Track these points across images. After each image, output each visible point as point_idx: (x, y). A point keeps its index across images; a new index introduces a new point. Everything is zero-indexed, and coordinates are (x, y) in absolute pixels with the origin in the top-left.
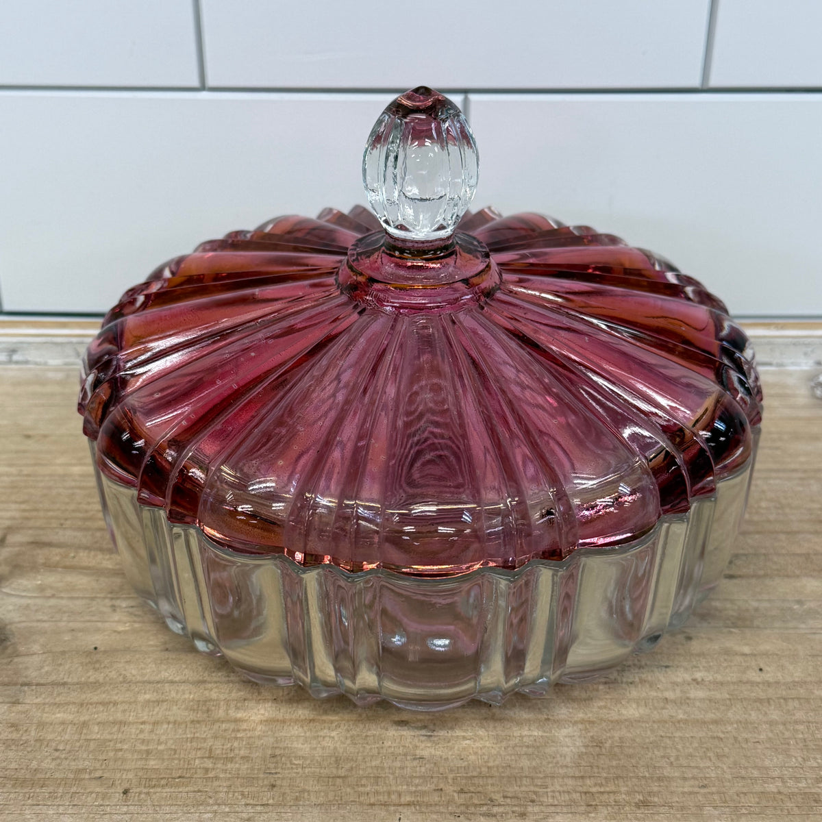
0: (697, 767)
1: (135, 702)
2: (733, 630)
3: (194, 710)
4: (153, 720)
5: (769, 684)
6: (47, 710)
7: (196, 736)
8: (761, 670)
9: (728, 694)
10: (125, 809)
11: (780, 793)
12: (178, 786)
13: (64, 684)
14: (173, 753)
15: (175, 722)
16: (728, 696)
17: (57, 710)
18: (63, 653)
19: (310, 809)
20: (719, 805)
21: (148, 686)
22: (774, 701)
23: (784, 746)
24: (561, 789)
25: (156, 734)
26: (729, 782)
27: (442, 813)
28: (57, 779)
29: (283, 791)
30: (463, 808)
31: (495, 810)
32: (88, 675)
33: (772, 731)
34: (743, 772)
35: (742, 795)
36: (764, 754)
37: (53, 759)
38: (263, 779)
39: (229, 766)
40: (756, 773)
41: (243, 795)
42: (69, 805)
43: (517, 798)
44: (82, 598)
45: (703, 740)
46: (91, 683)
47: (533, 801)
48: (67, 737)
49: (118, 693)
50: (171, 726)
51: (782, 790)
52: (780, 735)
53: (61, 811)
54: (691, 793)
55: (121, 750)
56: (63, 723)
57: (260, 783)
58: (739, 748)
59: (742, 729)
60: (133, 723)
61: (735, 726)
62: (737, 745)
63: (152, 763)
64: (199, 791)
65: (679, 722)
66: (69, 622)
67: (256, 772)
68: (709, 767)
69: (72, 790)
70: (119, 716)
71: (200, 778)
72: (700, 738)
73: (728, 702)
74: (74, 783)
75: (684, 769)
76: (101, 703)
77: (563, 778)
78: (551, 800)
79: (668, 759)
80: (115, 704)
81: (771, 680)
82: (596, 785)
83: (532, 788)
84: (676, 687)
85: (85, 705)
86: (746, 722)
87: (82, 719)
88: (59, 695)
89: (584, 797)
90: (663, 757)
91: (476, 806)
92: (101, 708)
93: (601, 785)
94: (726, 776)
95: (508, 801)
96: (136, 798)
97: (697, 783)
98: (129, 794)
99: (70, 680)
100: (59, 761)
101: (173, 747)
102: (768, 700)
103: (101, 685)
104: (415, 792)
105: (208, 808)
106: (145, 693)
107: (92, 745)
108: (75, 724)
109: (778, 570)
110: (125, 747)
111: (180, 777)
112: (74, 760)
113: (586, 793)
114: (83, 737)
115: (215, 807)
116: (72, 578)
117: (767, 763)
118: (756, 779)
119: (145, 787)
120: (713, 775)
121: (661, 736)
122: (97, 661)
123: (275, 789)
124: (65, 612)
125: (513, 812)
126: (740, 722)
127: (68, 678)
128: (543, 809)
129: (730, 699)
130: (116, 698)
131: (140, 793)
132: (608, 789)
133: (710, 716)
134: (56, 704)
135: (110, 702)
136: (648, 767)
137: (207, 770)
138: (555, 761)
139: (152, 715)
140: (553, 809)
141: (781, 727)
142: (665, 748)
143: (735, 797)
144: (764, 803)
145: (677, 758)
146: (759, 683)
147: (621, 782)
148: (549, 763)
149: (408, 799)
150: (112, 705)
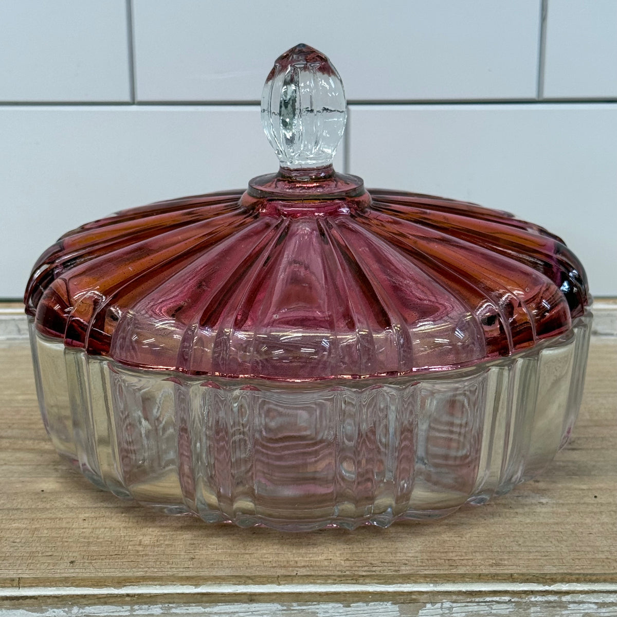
0: (540, 546)
1: (77, 518)
2: (574, 477)
3: (126, 522)
4: (92, 526)
5: (602, 504)
6: (4, 522)
7: (128, 534)
8: (596, 497)
9: (568, 510)
10: (72, 571)
11: (607, 558)
12: (114, 559)
13: (17, 509)
14: (109, 543)
15: (110, 528)
16: (568, 511)
17: (13, 522)
18: (16, 493)
19: (223, 569)
20: (557, 565)
21: (87, 510)
22: (606, 513)
23: (612, 535)
24: (429, 558)
25: (95, 534)
26: (567, 553)
27: (331, 570)
28: (15, 556)
29: (200, 560)
30: (348, 568)
31: (374, 569)
32: (37, 504)
33: (603, 528)
34: (578, 549)
35: (577, 560)
36: (596, 540)
37: (11, 547)
38: (184, 555)
39: (156, 549)
40: (588, 549)
41: (168, 563)
42: (26, 569)
43: (393, 563)
44: (30, 465)
45: (546, 533)
46: (40, 508)
47: (406, 564)
48: (22, 535)
49: (62, 514)
50: (107, 530)
51: (610, 557)
52: (610, 530)
53: (19, 572)
54: (535, 559)
55: (67, 542)
56: (18, 529)
57: (182, 557)
58: (575, 537)
59: (578, 527)
60: (76, 528)
61: (573, 525)
62: (573, 535)
63: (93, 548)
64: (132, 561)
65: (526, 524)
66: (20, 477)
67: (178, 551)
68: (550, 547)
69: (28, 562)
70: (64, 525)
71: (133, 555)
72: (544, 532)
73: (568, 514)
74: (29, 558)
75: (530, 548)
76: (48, 519)
77: (431, 552)
78: (420, 564)
79: (517, 542)
80: (60, 519)
81: (603, 502)
82: (457, 556)
83: (405, 558)
84: (525, 507)
85: (35, 520)
86: (582, 523)
87: (33, 527)
88: (13, 515)
89: (447, 562)
90: (514, 541)
91: (359, 567)
92: (49, 521)
93: (462, 556)
94: (564, 550)
95: (386, 564)
96: (81, 565)
97: (540, 554)
98: (75, 564)
99: (22, 507)
100: (16, 548)
101: (110, 540)
102: (601, 512)
103: (48, 509)
104: (309, 560)
105: (140, 570)
106: (85, 513)
107: (43, 540)
108: (28, 529)
109: (612, 445)
110: (70, 540)
111: (116, 555)
112: (29, 547)
113: (449, 560)
114: (35, 535)
115: (146, 569)
116: (19, 455)
117: (598, 544)
118: (588, 552)
119: (88, 560)
120: (553, 550)
121: (512, 531)
122: (45, 498)
123: (194, 560)
124: (15, 472)
125: (389, 570)
126: (578, 524)
127: (21, 506)
128: (415, 568)
129: (569, 512)
130: (62, 516)
131: (84, 563)
132: (467, 558)
133: (552, 521)
134: (11, 519)
135: (56, 518)
136: (500, 546)
137: (138, 551)
138: (424, 544)
139: (91, 524)
140: (422, 568)
141: (611, 526)
142: (514, 537)
143: (571, 561)
144: (594, 563)
145: (524, 542)
146: (594, 504)
147: (478, 554)
148: (419, 545)
149: (303, 564)
150: (58, 519)
